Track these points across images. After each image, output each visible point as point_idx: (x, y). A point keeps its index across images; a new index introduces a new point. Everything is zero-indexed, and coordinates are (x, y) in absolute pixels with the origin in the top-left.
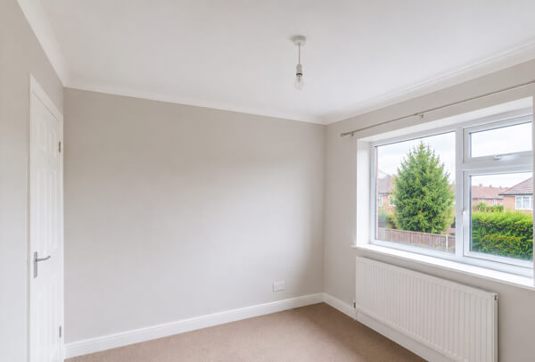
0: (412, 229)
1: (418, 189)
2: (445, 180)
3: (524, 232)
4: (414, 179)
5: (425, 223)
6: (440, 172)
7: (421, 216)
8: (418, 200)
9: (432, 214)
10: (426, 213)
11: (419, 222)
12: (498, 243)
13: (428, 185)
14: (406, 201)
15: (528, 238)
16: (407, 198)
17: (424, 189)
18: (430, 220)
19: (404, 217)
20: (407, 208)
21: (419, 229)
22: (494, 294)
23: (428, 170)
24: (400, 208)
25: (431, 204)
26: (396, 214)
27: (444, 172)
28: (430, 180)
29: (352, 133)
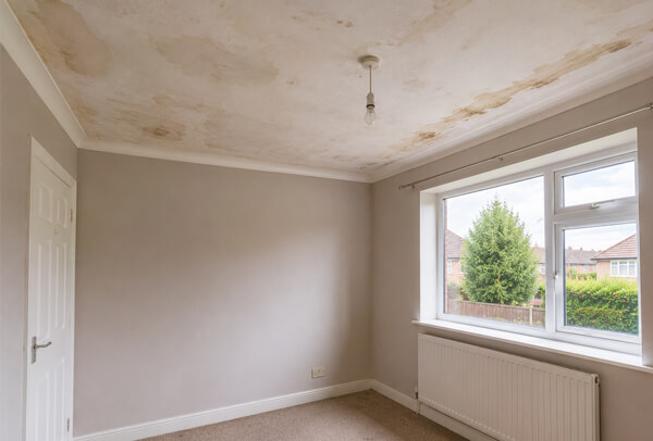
0: (488, 301)
1: (495, 253)
2: (526, 242)
3: (626, 304)
4: (489, 240)
5: (503, 293)
6: (520, 232)
7: (498, 285)
8: (495, 267)
9: (512, 282)
10: (504, 282)
11: (496, 293)
12: (595, 318)
13: (506, 248)
14: (479, 267)
15: (631, 311)
16: (481, 264)
17: (502, 253)
18: (509, 290)
19: (478, 287)
20: (481, 277)
21: (496, 301)
22: (594, 376)
23: (505, 230)
24: (472, 276)
25: (510, 271)
26: (467, 283)
27: (525, 233)
28: (509, 242)
29: (413, 185)
